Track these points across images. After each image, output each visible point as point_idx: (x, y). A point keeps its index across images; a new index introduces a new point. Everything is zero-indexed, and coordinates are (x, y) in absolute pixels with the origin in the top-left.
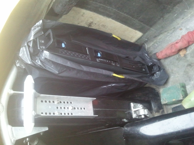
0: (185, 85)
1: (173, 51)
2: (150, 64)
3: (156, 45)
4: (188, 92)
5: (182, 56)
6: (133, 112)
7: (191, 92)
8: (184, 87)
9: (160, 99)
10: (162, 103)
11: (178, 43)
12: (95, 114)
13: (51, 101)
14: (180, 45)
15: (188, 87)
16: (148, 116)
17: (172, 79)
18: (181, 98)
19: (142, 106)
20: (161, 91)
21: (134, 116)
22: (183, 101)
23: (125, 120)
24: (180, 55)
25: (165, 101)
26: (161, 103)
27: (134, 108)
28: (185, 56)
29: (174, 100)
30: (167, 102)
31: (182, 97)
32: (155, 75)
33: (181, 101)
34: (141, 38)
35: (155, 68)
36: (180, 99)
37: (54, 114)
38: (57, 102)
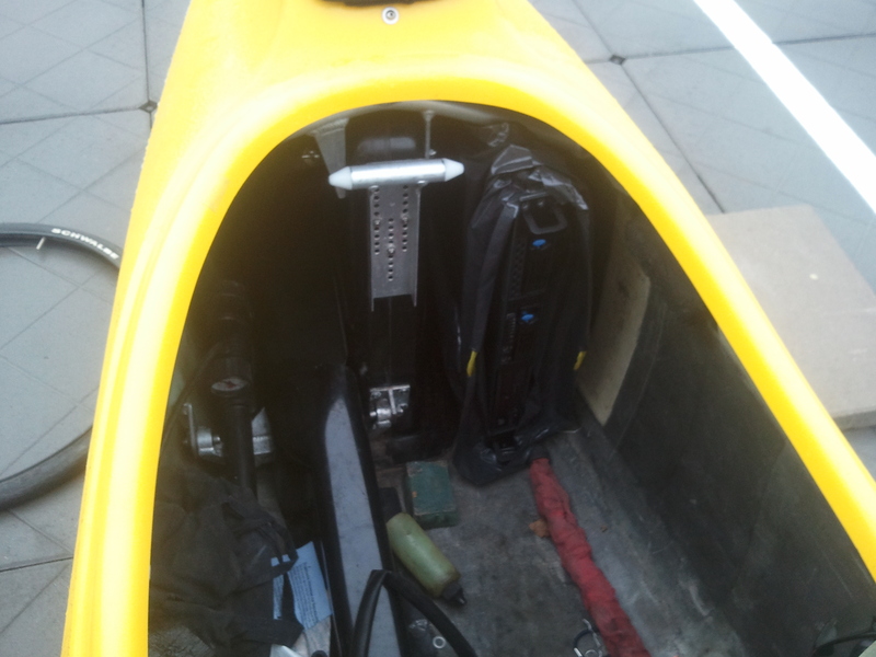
0: (451, 526)
1: (547, 504)
2: (517, 438)
3: (572, 460)
4: (434, 532)
5: (532, 526)
6: (385, 390)
7: (431, 538)
8: (447, 522)
9: (420, 458)
10: (408, 464)
11: (565, 517)
12: (378, 301)
13: (406, 206)
14: (558, 521)
15: (446, 532)
16: (375, 426)
17: (473, 494)
18: (418, 512)
19: (399, 413)
20: (442, 464)
21: (376, 392)
22: (409, 517)
23: (364, 370)
24: (535, 520)
25: (414, 472)
26: (411, 460)
27: (396, 392)
28: (531, 533)
29: (414, 494)
30: (410, 476)
31: (421, 514)
32: (488, 450)
33: (411, 512)
34: (595, 420)
35: (507, 452)
36: (416, 509)
37: (376, 214)
38: (405, 219)
